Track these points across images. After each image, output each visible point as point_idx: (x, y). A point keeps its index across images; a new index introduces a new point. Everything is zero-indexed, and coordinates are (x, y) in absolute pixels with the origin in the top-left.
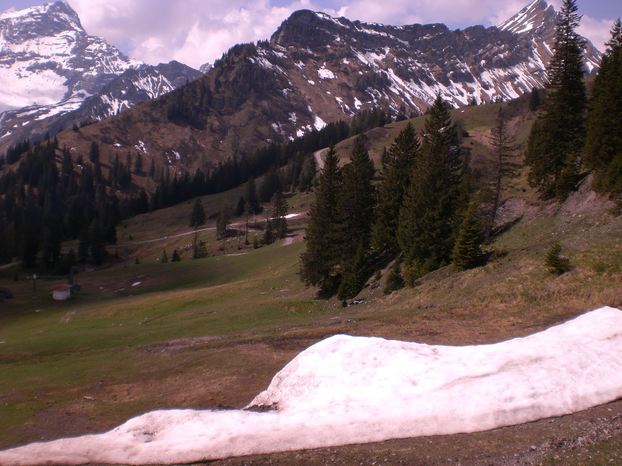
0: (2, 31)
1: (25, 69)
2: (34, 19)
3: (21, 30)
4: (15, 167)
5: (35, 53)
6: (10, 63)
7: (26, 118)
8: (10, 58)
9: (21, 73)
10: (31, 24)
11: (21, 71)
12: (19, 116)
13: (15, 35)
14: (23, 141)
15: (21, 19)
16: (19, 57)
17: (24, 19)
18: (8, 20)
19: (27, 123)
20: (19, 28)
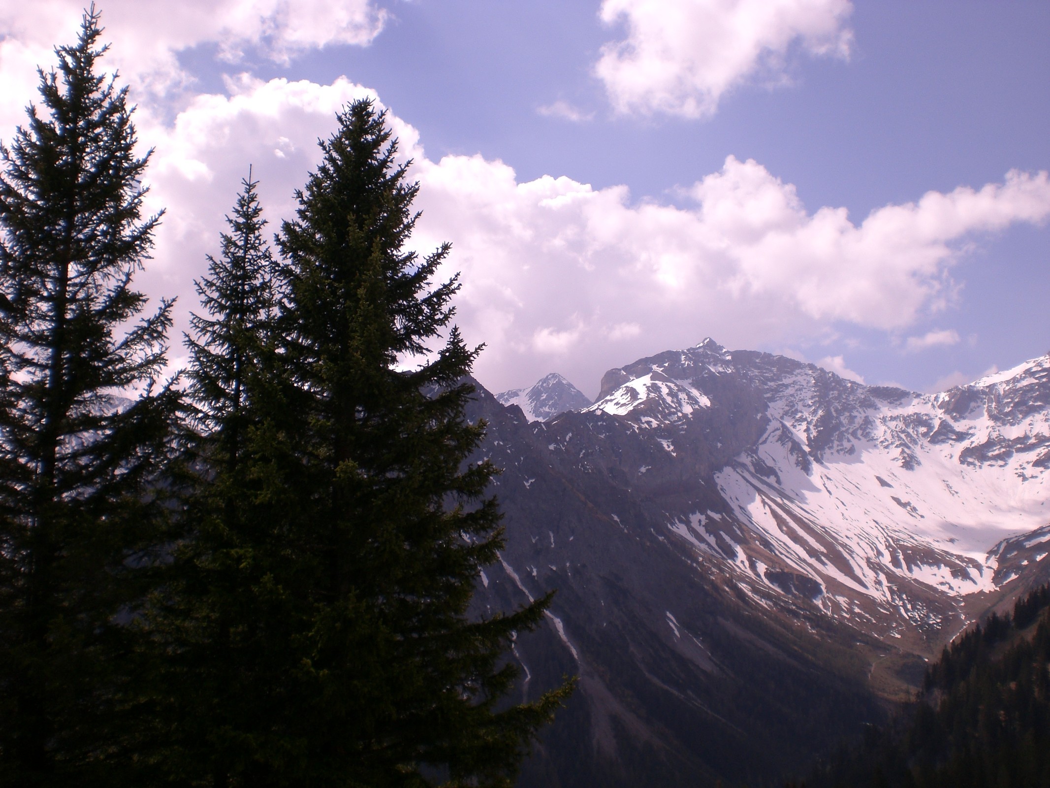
0: (986, 406)
1: (1032, 464)
2: (1036, 379)
3: (1016, 400)
4: (1030, 634)
5: (1045, 436)
6: (1004, 457)
7: (1040, 548)
8: (1003, 450)
9: (1025, 472)
10: (1031, 387)
11: (1024, 468)
12: (1028, 544)
13: (1007, 410)
14: (1040, 587)
15: (1014, 383)
16: (1019, 446)
17: (1018, 381)
18: (992, 387)
19: (1044, 555)
20: (1012, 398)
